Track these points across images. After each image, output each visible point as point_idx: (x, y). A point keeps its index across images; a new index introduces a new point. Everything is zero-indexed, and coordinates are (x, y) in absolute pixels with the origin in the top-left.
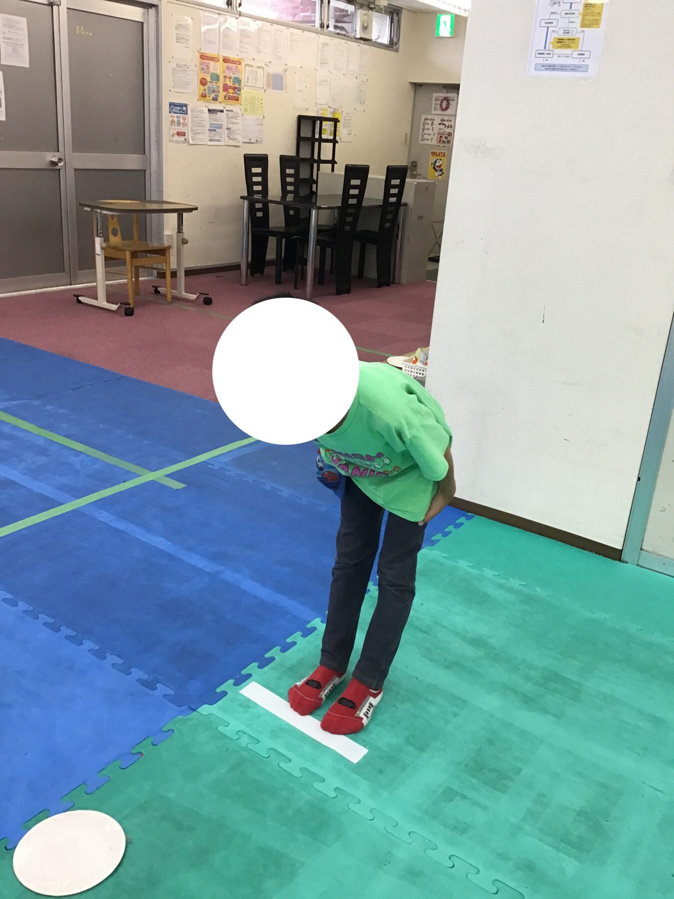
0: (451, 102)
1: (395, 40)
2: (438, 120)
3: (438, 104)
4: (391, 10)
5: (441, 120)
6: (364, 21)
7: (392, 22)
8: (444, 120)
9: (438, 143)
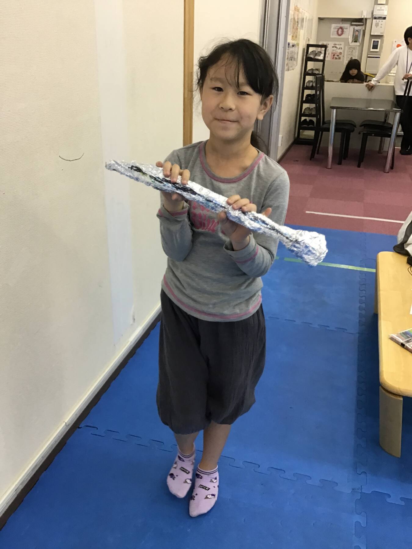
0: (345, 30)
2: (331, 44)
3: (335, 31)
5: (334, 45)
8: (336, 45)
9: (331, 58)
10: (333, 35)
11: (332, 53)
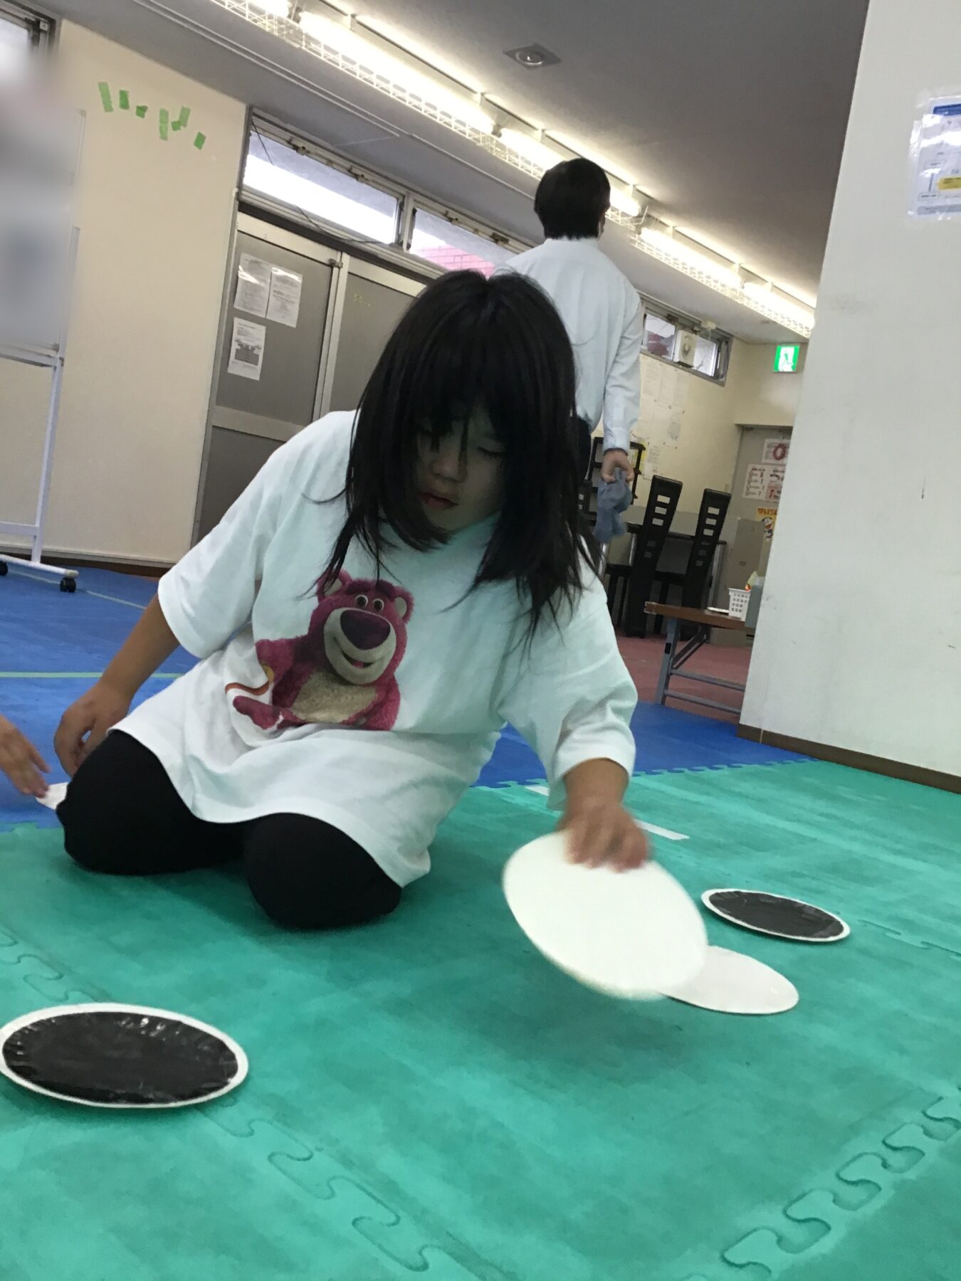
1: (721, 372)
2: (769, 470)
3: (769, 451)
4: (719, 337)
5: (774, 471)
6: (685, 345)
7: (718, 352)
8: (777, 471)
9: (766, 497)
10: (766, 458)
11: (769, 487)
